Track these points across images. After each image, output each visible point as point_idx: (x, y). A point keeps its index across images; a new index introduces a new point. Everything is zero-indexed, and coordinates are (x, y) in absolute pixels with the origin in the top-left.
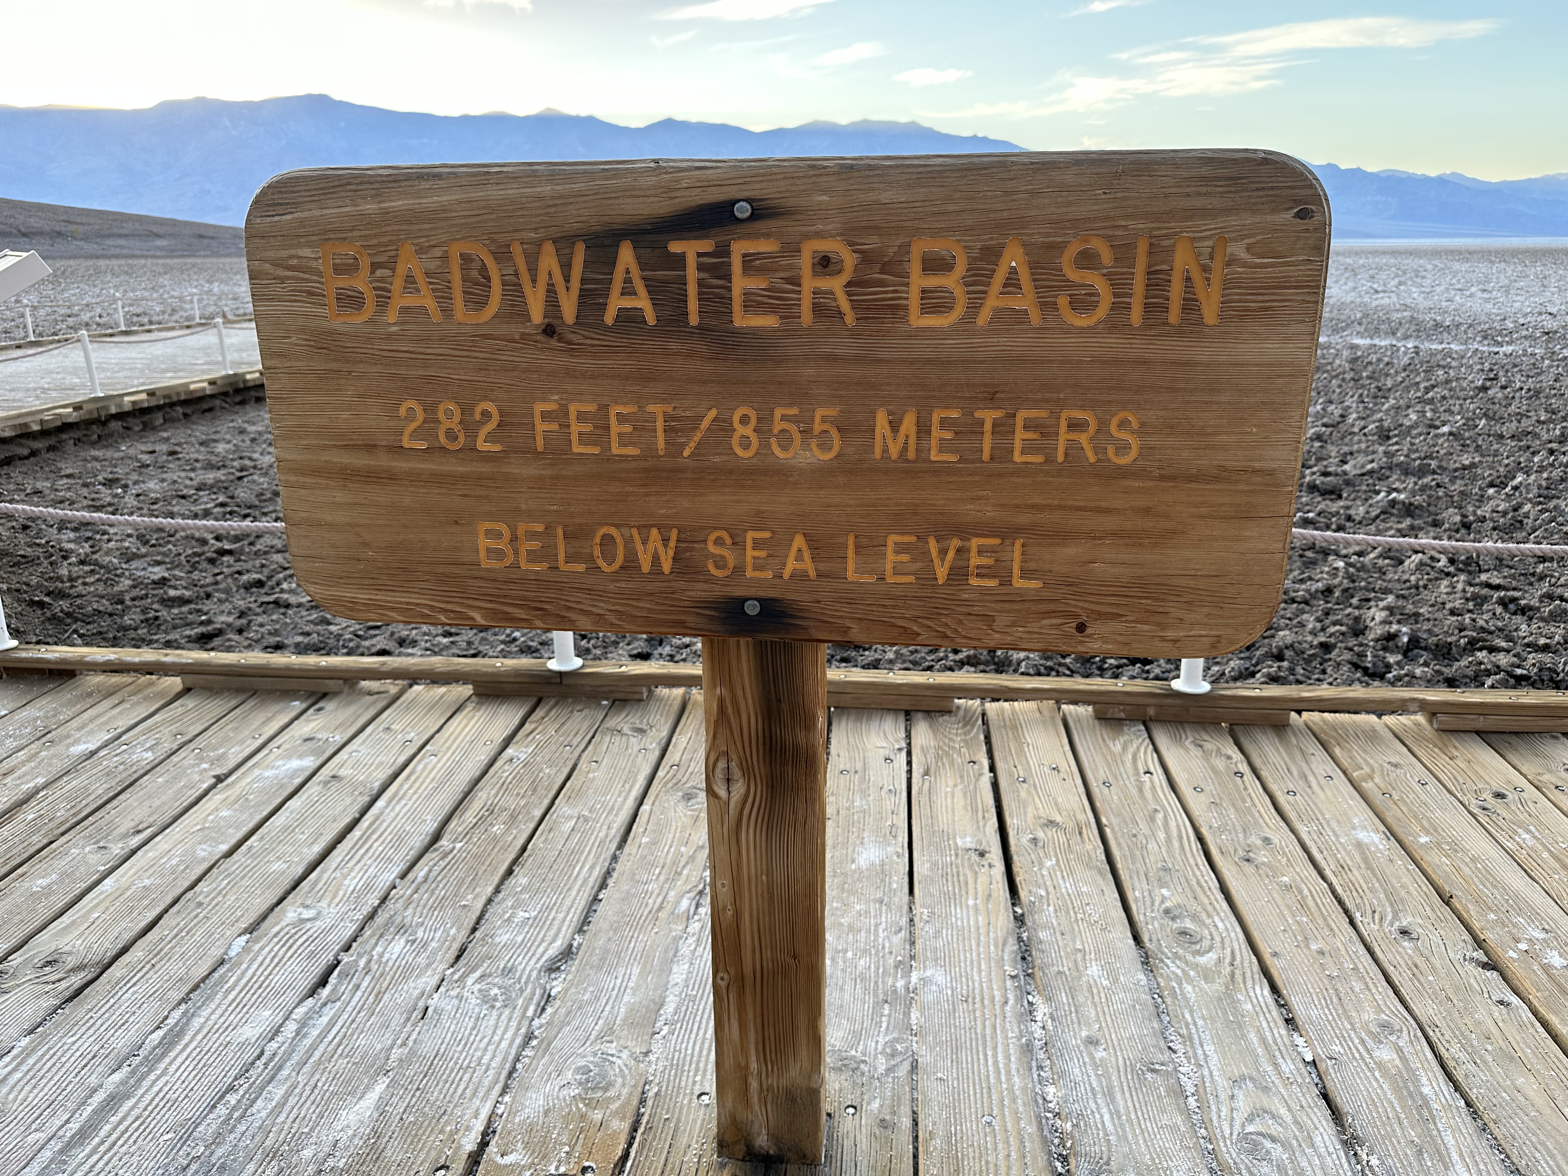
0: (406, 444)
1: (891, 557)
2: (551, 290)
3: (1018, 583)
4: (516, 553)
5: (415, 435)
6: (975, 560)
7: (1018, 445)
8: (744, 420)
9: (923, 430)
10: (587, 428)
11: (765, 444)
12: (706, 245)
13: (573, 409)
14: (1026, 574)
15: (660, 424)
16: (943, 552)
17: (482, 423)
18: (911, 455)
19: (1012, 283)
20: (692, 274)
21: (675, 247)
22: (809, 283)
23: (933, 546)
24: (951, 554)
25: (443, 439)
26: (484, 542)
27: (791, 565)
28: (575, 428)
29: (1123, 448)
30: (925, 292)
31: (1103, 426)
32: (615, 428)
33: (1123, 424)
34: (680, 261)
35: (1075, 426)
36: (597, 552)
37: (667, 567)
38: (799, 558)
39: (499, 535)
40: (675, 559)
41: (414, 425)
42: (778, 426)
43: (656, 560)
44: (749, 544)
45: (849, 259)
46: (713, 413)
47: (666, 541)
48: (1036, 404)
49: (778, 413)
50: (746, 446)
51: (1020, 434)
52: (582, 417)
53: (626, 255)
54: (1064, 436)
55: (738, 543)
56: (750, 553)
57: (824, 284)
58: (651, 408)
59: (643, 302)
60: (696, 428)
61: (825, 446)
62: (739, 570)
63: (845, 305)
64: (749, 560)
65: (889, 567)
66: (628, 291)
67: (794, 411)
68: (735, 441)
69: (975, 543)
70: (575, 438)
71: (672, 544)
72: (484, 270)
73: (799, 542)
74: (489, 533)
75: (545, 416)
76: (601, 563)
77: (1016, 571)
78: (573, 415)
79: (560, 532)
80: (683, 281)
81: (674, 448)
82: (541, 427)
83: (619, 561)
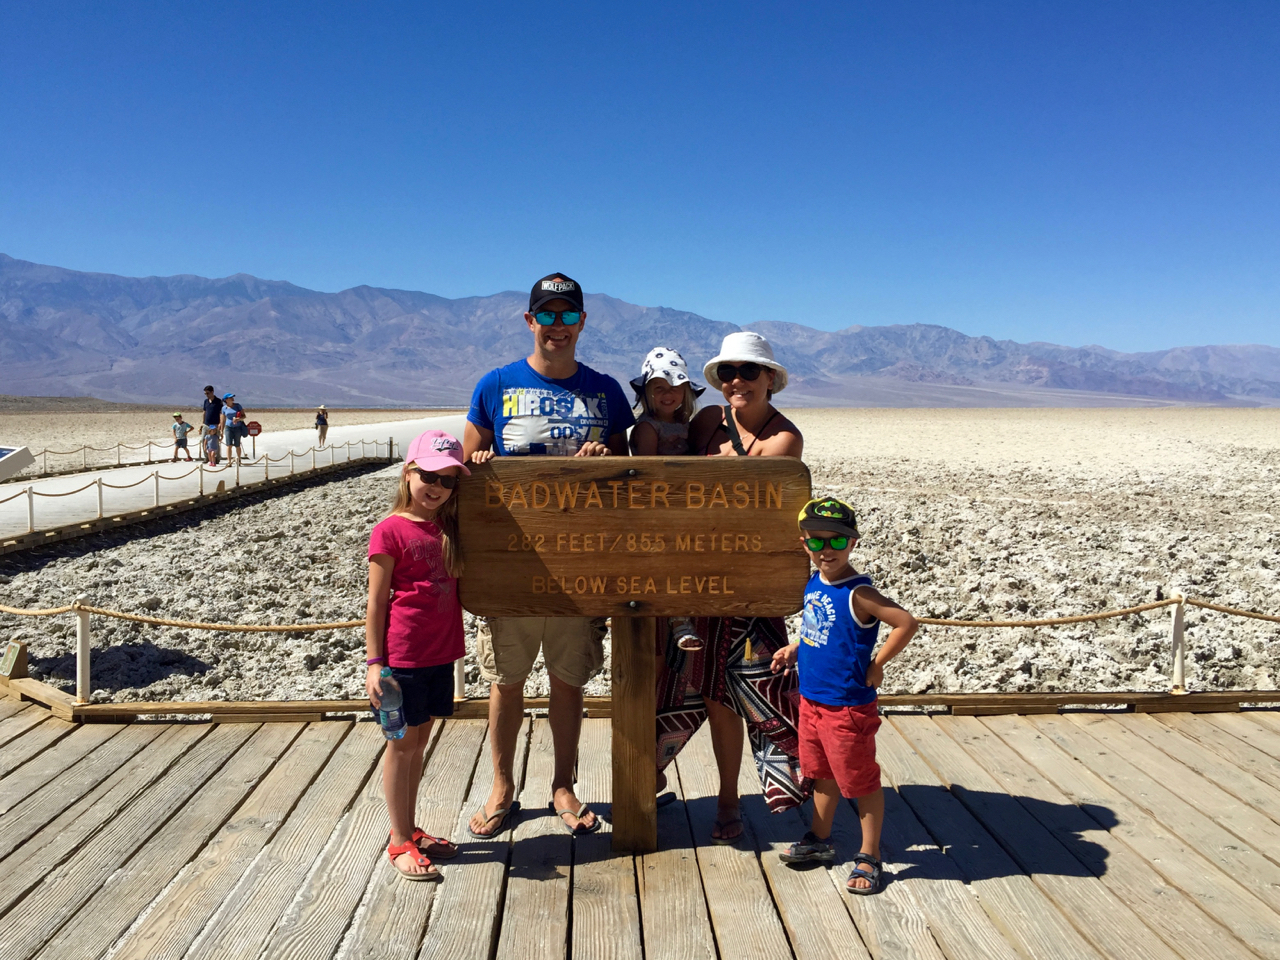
0: (510, 549)
1: (683, 585)
2: (567, 496)
3: (726, 592)
4: (546, 587)
5: (513, 546)
6: (711, 584)
7: (723, 546)
8: (632, 538)
9: (692, 540)
10: (576, 542)
11: (638, 546)
12: (621, 483)
13: (573, 536)
14: (728, 589)
15: (602, 540)
16: (700, 582)
17: (538, 541)
18: (689, 549)
19: (719, 495)
20: (616, 492)
21: (610, 483)
22: (654, 495)
23: (697, 580)
24: (703, 582)
25: (523, 548)
26: (534, 584)
27: (648, 588)
28: (572, 542)
29: (756, 546)
30: (692, 498)
31: (749, 540)
32: (586, 542)
33: (756, 539)
34: (611, 488)
35: (740, 539)
36: (576, 586)
37: (602, 591)
38: (650, 585)
39: (541, 581)
40: (606, 588)
41: (513, 543)
42: (643, 540)
43: (598, 588)
44: (633, 581)
45: (667, 487)
46: (621, 536)
47: (602, 582)
48: (729, 531)
49: (643, 535)
50: (632, 546)
51: (724, 543)
52: (574, 539)
53: (594, 487)
54: (738, 543)
55: (628, 583)
56: (633, 585)
57: (659, 494)
58: (599, 534)
59: (599, 501)
60: (614, 541)
61: (660, 547)
62: (629, 591)
63: (666, 501)
64: (632, 588)
65: (682, 588)
66: (594, 496)
67: (648, 535)
68: (628, 545)
69: (711, 578)
70: (571, 546)
71: (605, 581)
72: (544, 490)
73: (651, 581)
74: (537, 581)
75: (561, 538)
76: (577, 590)
77: (725, 588)
78: (571, 537)
79: (563, 580)
80: (612, 493)
81: (607, 548)
82: (560, 542)
83: (585, 589)
